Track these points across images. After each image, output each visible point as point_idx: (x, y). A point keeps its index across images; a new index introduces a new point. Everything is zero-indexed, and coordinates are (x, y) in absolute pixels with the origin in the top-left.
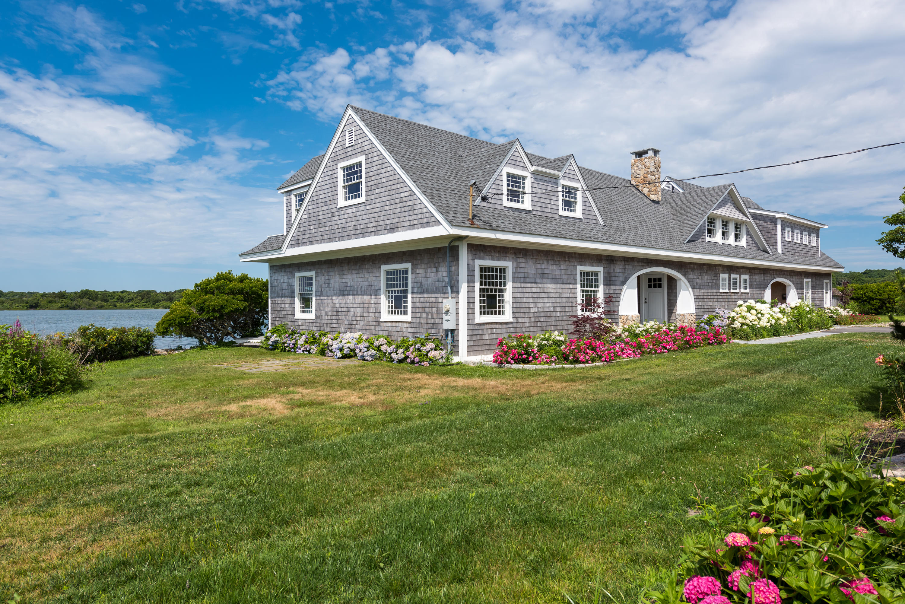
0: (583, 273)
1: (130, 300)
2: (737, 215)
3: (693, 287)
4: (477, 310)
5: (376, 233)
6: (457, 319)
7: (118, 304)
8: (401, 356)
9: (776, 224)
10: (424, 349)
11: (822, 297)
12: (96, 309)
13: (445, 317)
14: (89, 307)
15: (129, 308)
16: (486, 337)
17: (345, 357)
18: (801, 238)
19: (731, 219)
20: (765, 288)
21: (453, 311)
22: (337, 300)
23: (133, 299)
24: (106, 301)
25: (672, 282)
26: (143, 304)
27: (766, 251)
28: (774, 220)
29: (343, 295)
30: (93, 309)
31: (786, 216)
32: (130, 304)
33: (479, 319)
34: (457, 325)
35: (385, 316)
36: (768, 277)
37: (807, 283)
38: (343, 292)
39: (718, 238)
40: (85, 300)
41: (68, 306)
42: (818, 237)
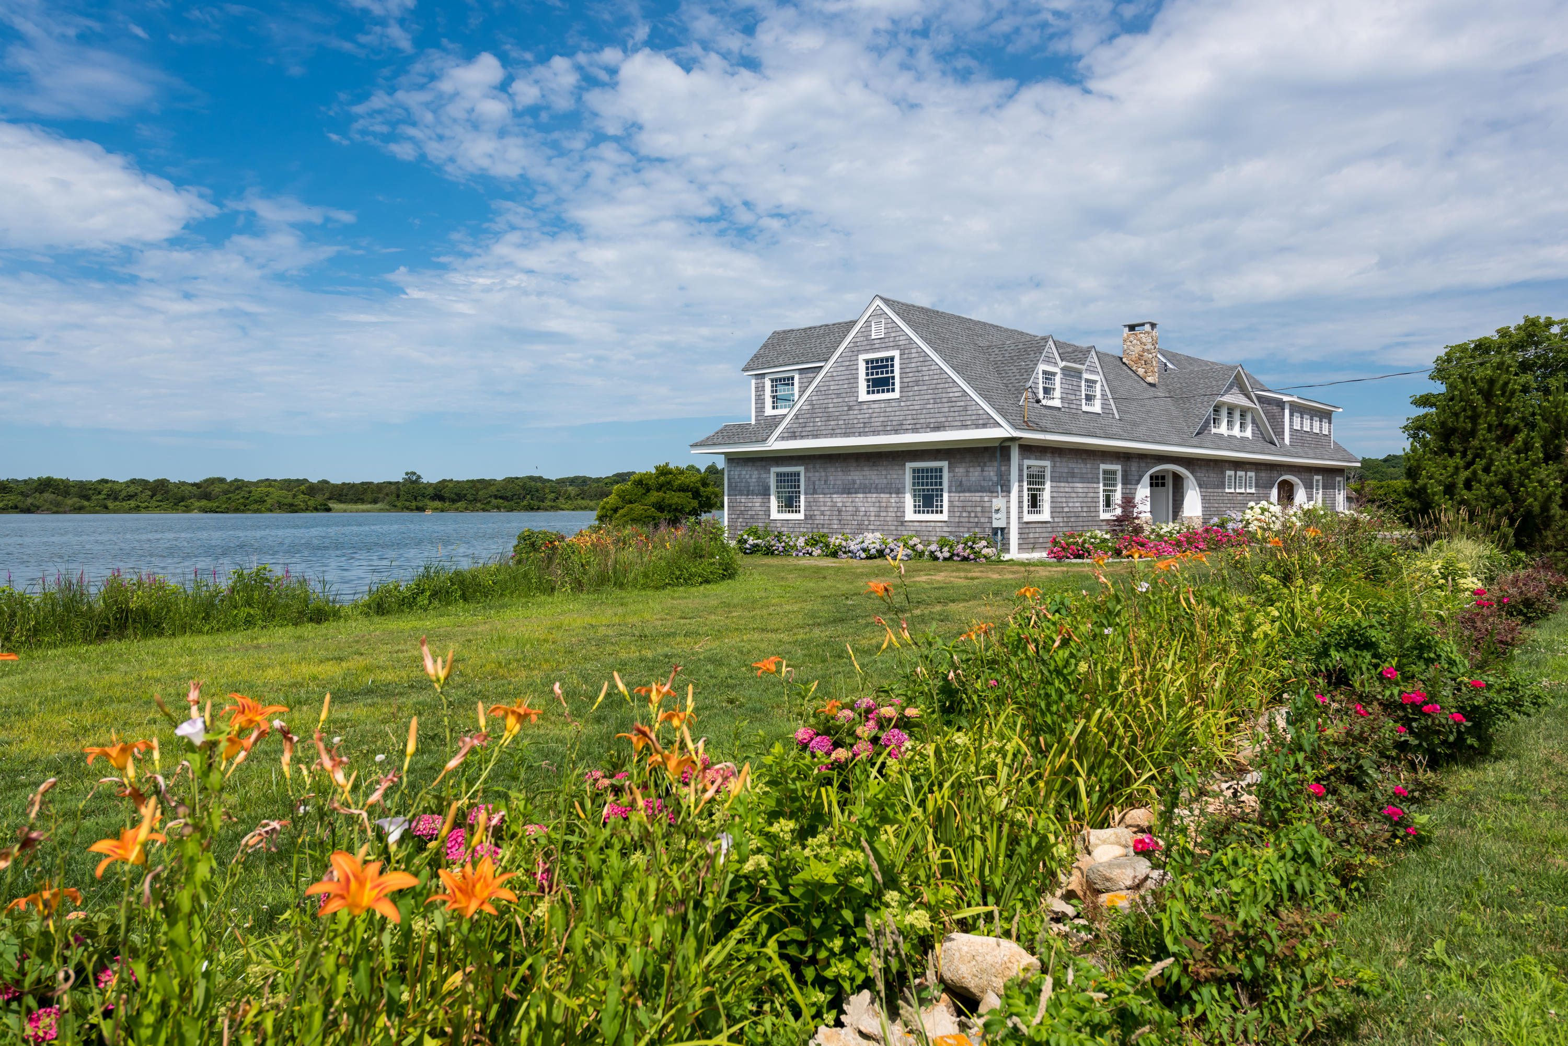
0: (1105, 472)
1: (130, 497)
2: (1243, 401)
3: (1200, 486)
4: (1025, 509)
5: (915, 430)
6: (1008, 518)
7: (110, 504)
8: (947, 555)
9: (1283, 409)
10: (977, 547)
11: (1334, 499)
12: (70, 512)
13: (995, 516)
14: (57, 509)
15: (130, 510)
16: (1031, 535)
17: (870, 557)
18: (1312, 426)
19: (1237, 406)
20: (1272, 487)
21: (1004, 510)
22: (838, 499)
23: (136, 494)
24: (88, 498)
25: (1178, 480)
26: (155, 504)
27: (1273, 443)
28: (1281, 404)
29: (849, 493)
30: (65, 512)
31: (1296, 400)
32: (133, 503)
33: (1027, 518)
34: (1008, 523)
35: (910, 515)
36: (1275, 474)
37: (1318, 481)
38: (848, 490)
39: (1223, 429)
40: (47, 496)
41: (16, 507)
42: (1330, 423)
